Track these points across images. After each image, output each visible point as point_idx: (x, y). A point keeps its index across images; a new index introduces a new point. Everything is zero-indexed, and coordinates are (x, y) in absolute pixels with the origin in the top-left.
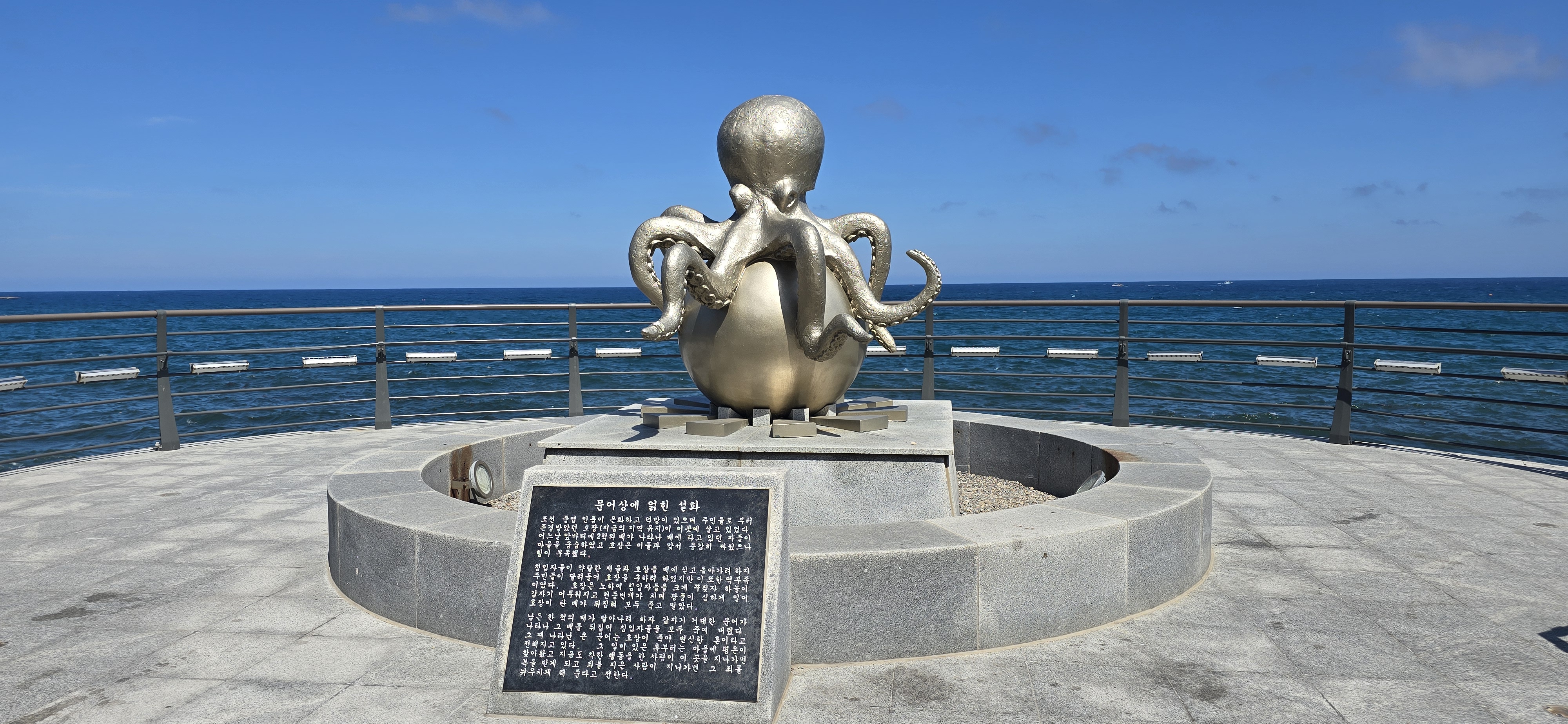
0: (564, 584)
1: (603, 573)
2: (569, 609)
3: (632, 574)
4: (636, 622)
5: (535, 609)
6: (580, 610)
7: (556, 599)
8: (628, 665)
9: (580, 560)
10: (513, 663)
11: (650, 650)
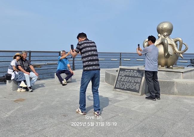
0: (121, 78)
1: (125, 78)
2: (121, 81)
3: (128, 78)
4: (128, 83)
5: (118, 81)
6: (122, 81)
7: (120, 80)
8: (126, 87)
9: (123, 76)
10: (116, 86)
11: (129, 86)
